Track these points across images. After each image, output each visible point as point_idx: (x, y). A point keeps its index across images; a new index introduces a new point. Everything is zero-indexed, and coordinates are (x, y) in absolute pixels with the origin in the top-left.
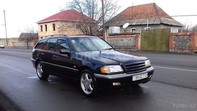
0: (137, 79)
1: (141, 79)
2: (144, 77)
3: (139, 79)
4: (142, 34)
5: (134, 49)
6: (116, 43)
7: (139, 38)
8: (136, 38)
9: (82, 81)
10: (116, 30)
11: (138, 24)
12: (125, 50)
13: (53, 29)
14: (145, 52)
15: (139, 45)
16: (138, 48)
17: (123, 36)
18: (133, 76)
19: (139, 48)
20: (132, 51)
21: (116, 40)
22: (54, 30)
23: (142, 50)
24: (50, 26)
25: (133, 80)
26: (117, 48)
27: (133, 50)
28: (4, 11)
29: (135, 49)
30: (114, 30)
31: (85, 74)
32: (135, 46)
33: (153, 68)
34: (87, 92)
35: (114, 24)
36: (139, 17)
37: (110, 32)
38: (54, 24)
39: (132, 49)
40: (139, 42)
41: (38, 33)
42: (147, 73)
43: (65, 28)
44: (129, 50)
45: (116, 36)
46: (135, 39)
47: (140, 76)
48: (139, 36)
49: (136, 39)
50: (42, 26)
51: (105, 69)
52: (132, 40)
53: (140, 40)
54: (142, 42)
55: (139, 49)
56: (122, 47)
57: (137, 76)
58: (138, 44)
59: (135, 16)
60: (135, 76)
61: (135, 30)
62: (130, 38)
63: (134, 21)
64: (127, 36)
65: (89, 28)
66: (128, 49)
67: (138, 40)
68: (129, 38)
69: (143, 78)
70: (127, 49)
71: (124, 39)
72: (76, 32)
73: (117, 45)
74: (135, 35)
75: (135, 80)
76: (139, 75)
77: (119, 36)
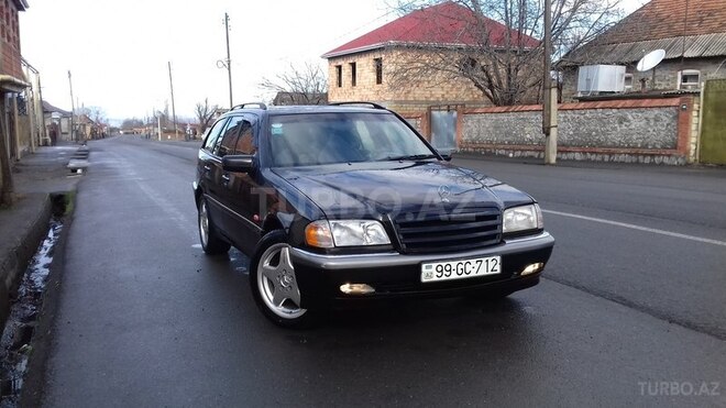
0: (444, 278)
1: (464, 276)
2: (483, 272)
3: (454, 276)
4: (710, 95)
5: (669, 156)
6: (597, 131)
7: (695, 114)
8: (682, 114)
9: (265, 269)
10: (607, 77)
11: (708, 53)
12: (634, 159)
13: (373, 77)
14: (715, 171)
15: (693, 140)
16: (687, 153)
17: (629, 103)
18: (424, 266)
19: (692, 153)
20: (662, 164)
21: (600, 119)
22: (379, 81)
23: (703, 164)
24: (366, 66)
25: (424, 280)
26: (600, 150)
27: (666, 160)
28: (227, 17)
29: (673, 159)
30: (597, 80)
31: (281, 247)
32: (675, 147)
33: (552, 239)
34: (280, 310)
35: (607, 54)
36: (716, 25)
37: (581, 86)
38: (378, 61)
39: (659, 155)
40: (694, 127)
41: (327, 94)
42: (498, 258)
43: (414, 75)
44: (648, 160)
45: (601, 104)
46: (677, 117)
47: (460, 266)
48: (696, 106)
49: (681, 118)
50: (340, 68)
51: (320, 232)
52: (665, 118)
53: (696, 120)
54: (707, 128)
55: (692, 159)
56: (623, 147)
57: (444, 264)
58: (686, 138)
59: (701, 20)
60: (434, 265)
61: (695, 77)
62: (656, 111)
63: (694, 41)
64: (645, 103)
65: (502, 71)
66: (645, 155)
67: (687, 122)
68: (652, 114)
69: (473, 274)
70: (641, 158)
71: (630, 117)
72: (458, 89)
73: (602, 138)
74: (676, 101)
75: (435, 279)
76: (454, 264)
77: (614, 103)
